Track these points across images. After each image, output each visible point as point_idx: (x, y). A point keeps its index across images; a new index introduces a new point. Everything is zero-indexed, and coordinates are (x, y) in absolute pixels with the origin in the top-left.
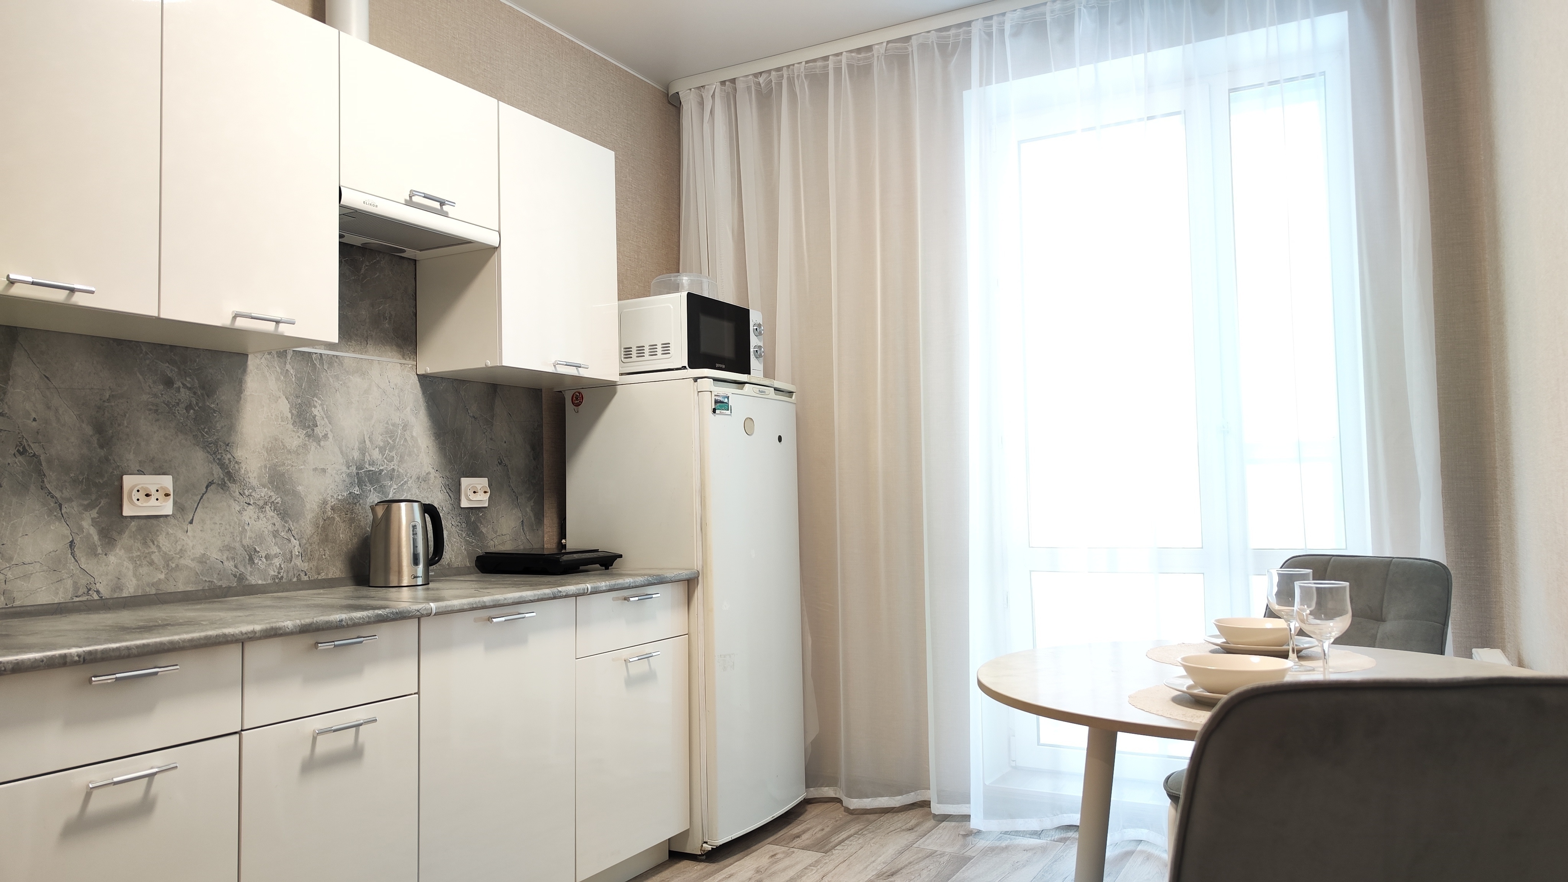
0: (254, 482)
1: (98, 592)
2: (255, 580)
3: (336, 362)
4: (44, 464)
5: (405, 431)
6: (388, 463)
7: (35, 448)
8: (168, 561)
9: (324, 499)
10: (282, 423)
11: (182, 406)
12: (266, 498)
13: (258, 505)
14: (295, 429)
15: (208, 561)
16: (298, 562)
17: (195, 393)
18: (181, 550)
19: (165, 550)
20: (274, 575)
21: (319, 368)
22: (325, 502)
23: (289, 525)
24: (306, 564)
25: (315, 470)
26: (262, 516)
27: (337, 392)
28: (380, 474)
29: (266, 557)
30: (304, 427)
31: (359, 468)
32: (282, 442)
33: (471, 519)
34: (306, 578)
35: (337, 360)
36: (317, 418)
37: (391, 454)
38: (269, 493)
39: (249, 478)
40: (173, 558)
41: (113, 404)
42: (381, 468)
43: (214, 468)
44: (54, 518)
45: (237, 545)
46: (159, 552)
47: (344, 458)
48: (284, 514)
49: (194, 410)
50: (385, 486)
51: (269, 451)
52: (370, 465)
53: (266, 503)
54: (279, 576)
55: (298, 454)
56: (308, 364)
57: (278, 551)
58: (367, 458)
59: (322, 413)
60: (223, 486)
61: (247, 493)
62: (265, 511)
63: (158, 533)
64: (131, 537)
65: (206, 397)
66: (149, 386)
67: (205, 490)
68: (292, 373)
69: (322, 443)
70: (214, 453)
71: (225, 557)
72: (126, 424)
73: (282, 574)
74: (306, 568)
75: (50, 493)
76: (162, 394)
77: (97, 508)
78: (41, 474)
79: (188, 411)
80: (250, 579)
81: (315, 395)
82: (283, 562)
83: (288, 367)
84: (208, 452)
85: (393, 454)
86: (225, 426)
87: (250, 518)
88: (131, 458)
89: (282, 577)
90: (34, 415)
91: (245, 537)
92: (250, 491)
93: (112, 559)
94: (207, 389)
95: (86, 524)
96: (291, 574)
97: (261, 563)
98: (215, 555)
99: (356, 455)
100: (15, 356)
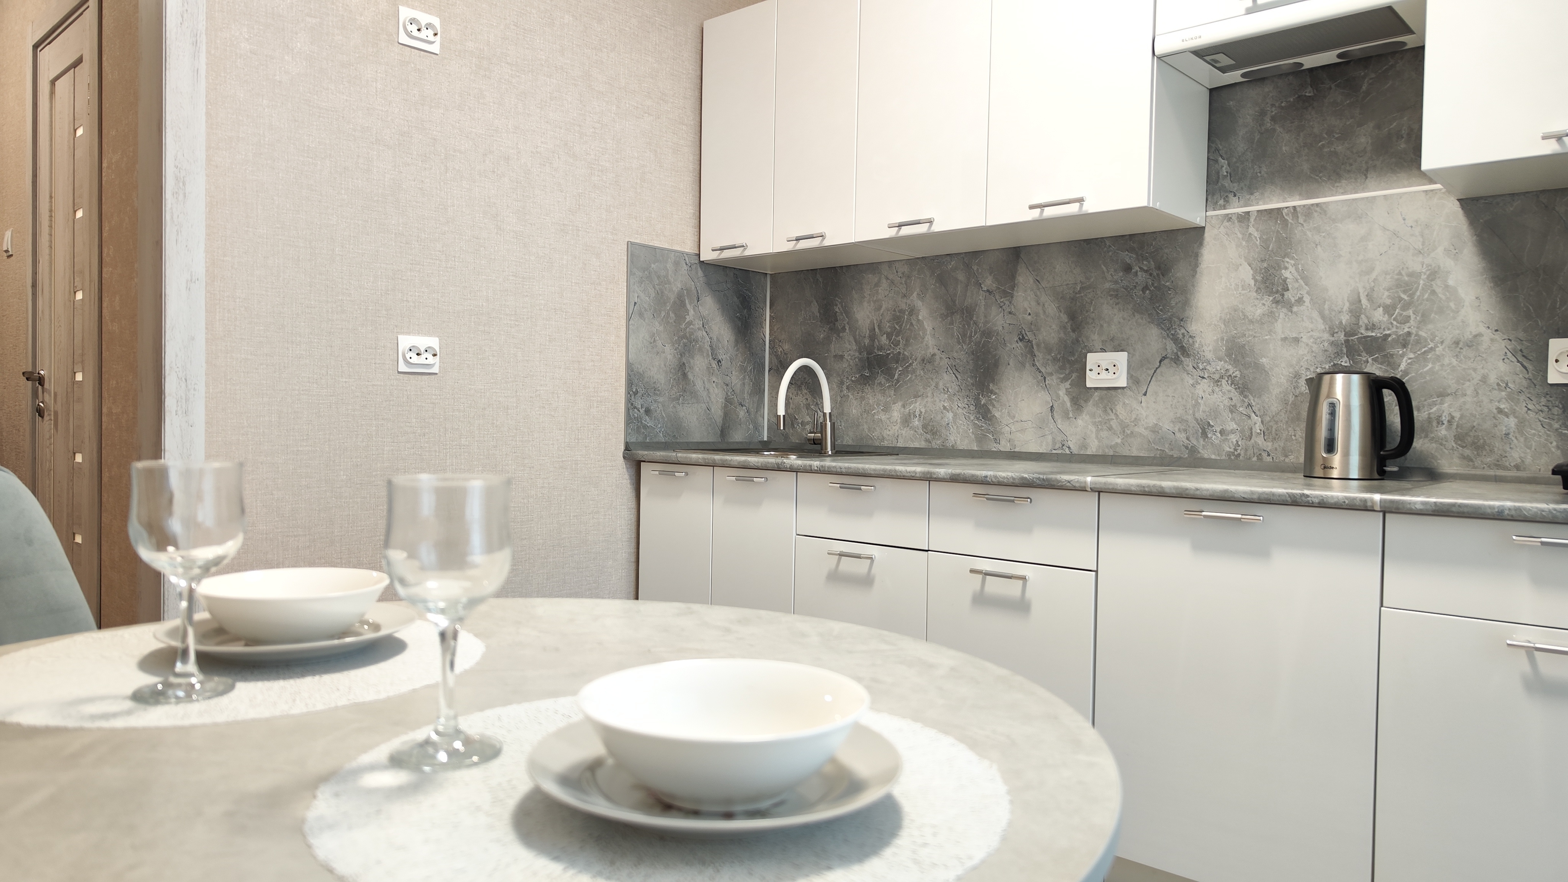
0: (1209, 356)
1: (1069, 448)
2: (1207, 453)
3: (1316, 211)
4: (1035, 347)
6: (1398, 325)
7: (1030, 336)
8: (1124, 428)
9: (1296, 372)
10: (1243, 292)
11: (1140, 288)
12: (1222, 371)
13: (1213, 379)
14: (1258, 297)
15: (1160, 431)
16: (1260, 441)
17: (1151, 275)
18: (1136, 419)
19: (1121, 418)
20: (1230, 452)
21: (1291, 223)
22: (1297, 376)
23: (1249, 400)
24: (1270, 444)
25: (1285, 339)
26: (1217, 389)
27: (1318, 246)
29: (1220, 432)
30: (1271, 293)
32: (1242, 312)
34: (1269, 459)
35: (1318, 209)
36: (1288, 280)
38: (1226, 366)
39: (1204, 351)
40: (1128, 425)
41: (1082, 294)
42: (1388, 332)
43: (1167, 344)
44: (1040, 388)
45: (1190, 418)
46: (1117, 419)
47: (1327, 324)
48: (1243, 388)
49: (1150, 290)
50: (1392, 355)
51: (1226, 323)
53: (1222, 377)
54: (1236, 453)
55: (1263, 324)
56: (1277, 221)
57: (1235, 426)
58: (1363, 320)
59: (1296, 274)
60: (1176, 360)
61: (1201, 367)
62: (1221, 384)
63: (1116, 403)
64: (1094, 405)
65: (1161, 276)
66: (1111, 275)
67: (1159, 364)
68: (1256, 235)
69: (1295, 309)
70: (1168, 329)
71: (1176, 429)
72: (1092, 310)
73: (1239, 451)
74: (1270, 448)
75: (1038, 369)
76: (1122, 280)
77: (1070, 381)
78: (1033, 355)
79: (1144, 292)
80: (1203, 452)
81: (1286, 255)
82: (1240, 439)
83: (1252, 230)
84: (1162, 329)
85: (1410, 312)
86: (1179, 302)
87: (1204, 391)
88: (1095, 338)
89: (1239, 454)
90: (1029, 311)
91: (1199, 410)
92: (1205, 364)
93: (1080, 422)
94: (1163, 269)
95: (1062, 393)
96: (1250, 452)
97: (1216, 438)
98: (1167, 426)
99: (1345, 318)
100: (1019, 268)
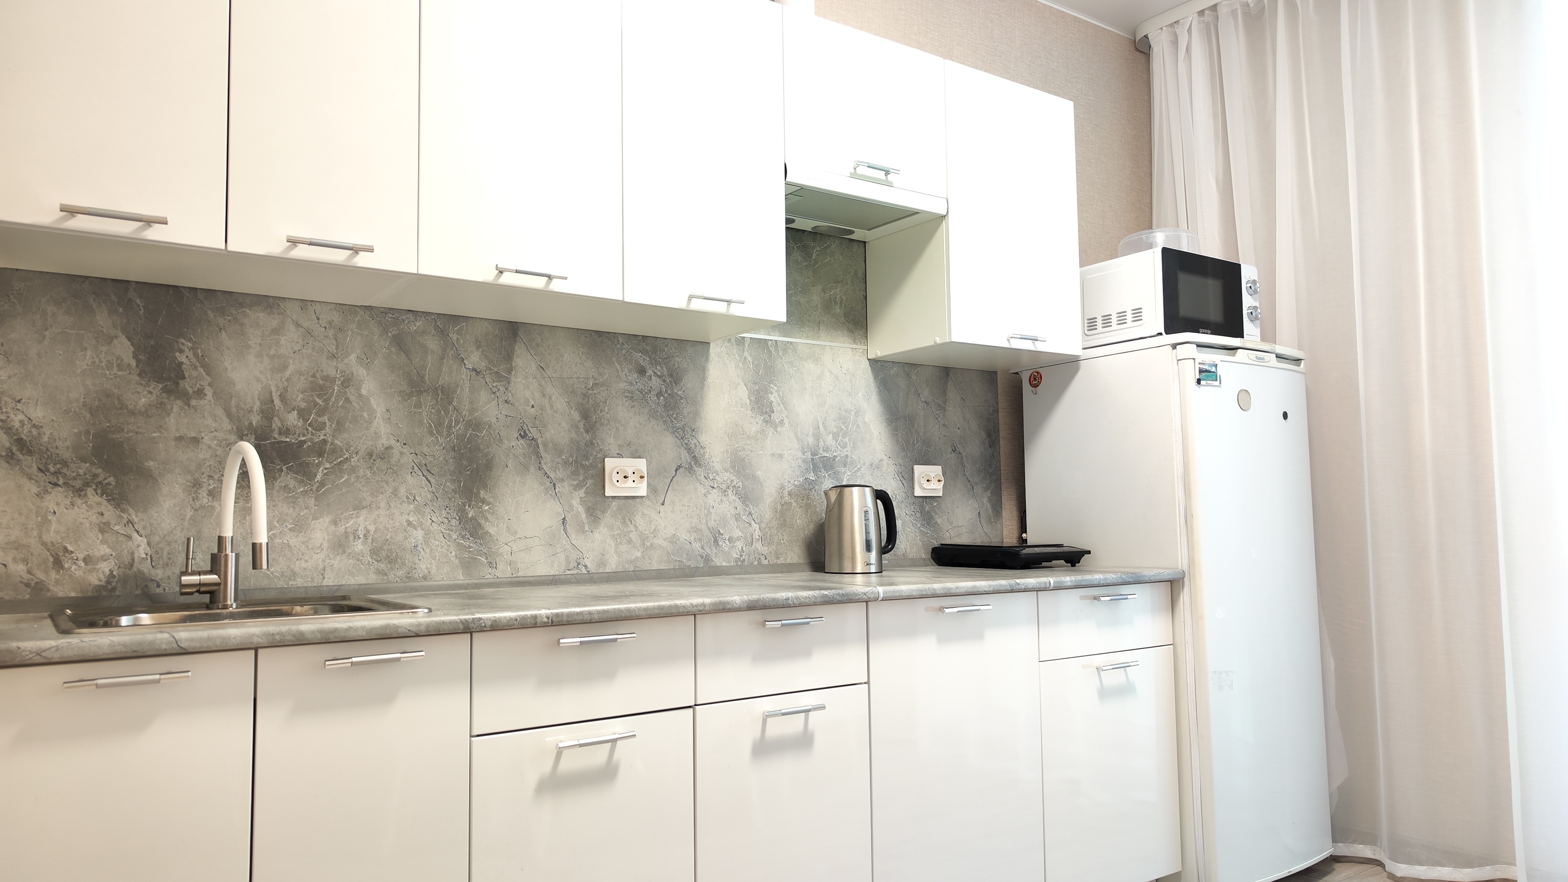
0: (717, 466)
1: (586, 566)
2: (719, 561)
3: (790, 348)
4: (540, 446)
5: (857, 417)
6: (841, 449)
7: (534, 433)
8: (644, 540)
9: (782, 484)
10: (742, 409)
11: (654, 393)
12: (728, 482)
13: (722, 489)
14: (753, 416)
15: (678, 542)
16: (758, 545)
17: (664, 381)
18: (655, 529)
19: (641, 530)
20: (737, 558)
21: (774, 355)
22: (782, 487)
23: (750, 509)
24: (766, 548)
25: (773, 455)
26: (725, 499)
27: (792, 378)
28: (834, 460)
29: (729, 540)
30: (762, 413)
31: (814, 454)
32: (742, 428)
33: (925, 509)
34: (766, 562)
35: (791, 347)
36: (773, 404)
37: (844, 440)
38: (731, 477)
39: (713, 462)
40: (648, 537)
41: (596, 392)
42: (835, 454)
43: (682, 453)
44: (549, 496)
45: (704, 527)
46: (636, 531)
47: (800, 444)
48: (745, 498)
49: (664, 397)
50: (838, 472)
51: (730, 436)
52: (824, 451)
53: (728, 487)
54: (742, 559)
55: (757, 440)
56: (764, 351)
57: (740, 534)
58: (821, 444)
59: (778, 399)
60: (690, 469)
61: (711, 477)
62: (728, 494)
63: (635, 513)
64: (612, 516)
65: (674, 384)
66: (625, 374)
67: (675, 473)
68: (750, 360)
69: (779, 429)
70: (682, 438)
71: (692, 539)
72: (607, 411)
73: (744, 557)
74: (766, 552)
75: (546, 473)
76: (636, 382)
77: (584, 488)
78: (539, 457)
79: (659, 399)
80: (715, 560)
81: (771, 382)
82: (744, 545)
83: (746, 354)
84: (677, 437)
85: (846, 440)
86: (691, 412)
87: (714, 501)
88: (610, 441)
89: (744, 560)
90: (532, 403)
91: (711, 519)
92: (714, 475)
93: (597, 536)
94: (675, 377)
95: (575, 502)
96: (752, 557)
97: (725, 546)
98: (684, 536)
99: (811, 440)
100: (516, 348)
